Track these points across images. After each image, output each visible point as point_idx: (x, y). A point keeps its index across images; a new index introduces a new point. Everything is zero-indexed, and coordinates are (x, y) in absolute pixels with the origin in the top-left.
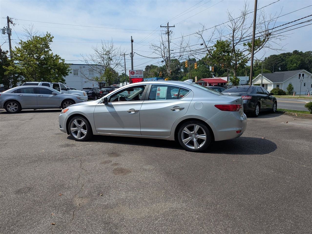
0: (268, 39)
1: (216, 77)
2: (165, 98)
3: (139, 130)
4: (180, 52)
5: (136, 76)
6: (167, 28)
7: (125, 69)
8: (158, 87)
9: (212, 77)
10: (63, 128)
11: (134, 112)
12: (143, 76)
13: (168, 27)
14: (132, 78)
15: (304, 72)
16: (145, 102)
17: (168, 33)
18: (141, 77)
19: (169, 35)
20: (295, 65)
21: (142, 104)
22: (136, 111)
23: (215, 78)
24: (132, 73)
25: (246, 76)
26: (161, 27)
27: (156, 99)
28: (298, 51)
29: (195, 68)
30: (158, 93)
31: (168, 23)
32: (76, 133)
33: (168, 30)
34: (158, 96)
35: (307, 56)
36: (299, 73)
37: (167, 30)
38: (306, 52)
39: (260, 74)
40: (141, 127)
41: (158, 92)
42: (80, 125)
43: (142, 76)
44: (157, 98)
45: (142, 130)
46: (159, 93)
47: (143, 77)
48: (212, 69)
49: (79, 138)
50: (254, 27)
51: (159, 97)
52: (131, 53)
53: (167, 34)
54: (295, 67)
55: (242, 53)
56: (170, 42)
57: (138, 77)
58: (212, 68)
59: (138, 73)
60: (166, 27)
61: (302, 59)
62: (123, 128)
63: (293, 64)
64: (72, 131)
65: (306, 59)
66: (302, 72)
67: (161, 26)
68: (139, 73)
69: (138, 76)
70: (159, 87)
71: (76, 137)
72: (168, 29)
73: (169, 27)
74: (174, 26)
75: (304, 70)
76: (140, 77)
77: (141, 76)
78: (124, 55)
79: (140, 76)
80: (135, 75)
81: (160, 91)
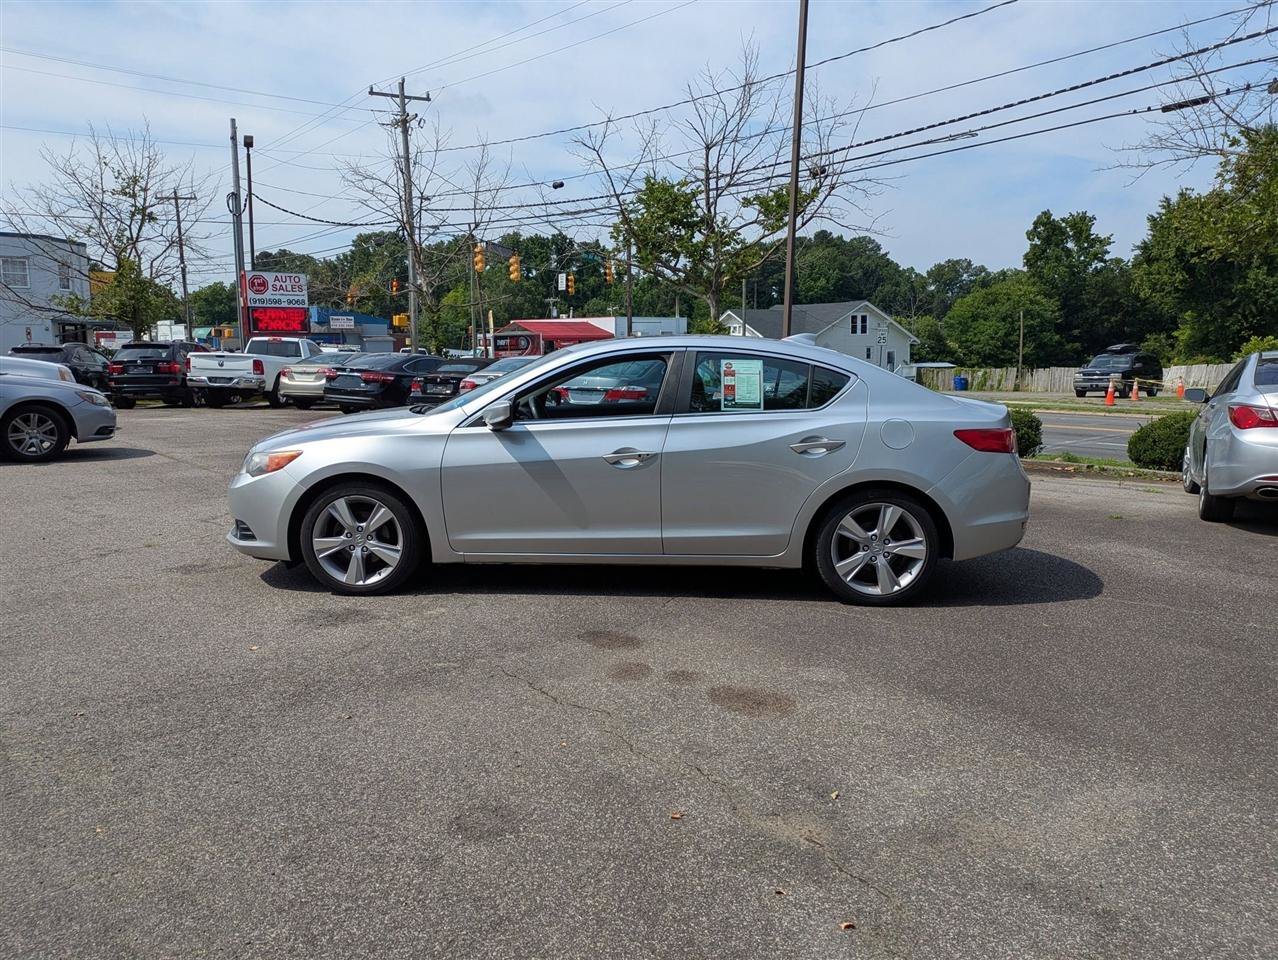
0: (832, 187)
1: (569, 317)
2: (759, 404)
3: (655, 534)
4: (475, 209)
5: (272, 297)
6: (398, 100)
7: (182, 262)
8: (724, 362)
9: (549, 318)
10: (262, 539)
11: (635, 462)
12: (306, 299)
13: (403, 98)
14: (255, 309)
15: (868, 311)
16: (676, 421)
17: (404, 123)
18: (296, 306)
19: (405, 132)
20: (822, 282)
21: (667, 427)
22: (646, 459)
23: (564, 319)
24: (253, 284)
25: (677, 316)
26: (372, 93)
27: (723, 409)
28: (831, 233)
29: (512, 276)
30: (727, 387)
31: (403, 80)
32: (341, 559)
33: (404, 111)
34: (729, 398)
35: (858, 255)
36: (851, 313)
37: (397, 109)
38: (855, 239)
39: (729, 312)
40: (661, 522)
41: (726, 381)
42: (364, 524)
43: (303, 301)
44: (726, 406)
45: (669, 534)
46: (734, 386)
47: (306, 306)
48: (567, 286)
49: (361, 583)
50: (794, 141)
51: (734, 400)
52: (233, 193)
53: (399, 130)
54: (823, 289)
55: (739, 234)
56: (411, 161)
57: (283, 305)
58: (567, 280)
59: (281, 288)
60: (393, 96)
61: (842, 264)
62: (584, 527)
63: (815, 281)
64: (321, 551)
65: (856, 264)
66: (858, 308)
67: (372, 89)
68: (289, 288)
69: (284, 299)
70: (728, 361)
71: (342, 578)
72: (403, 106)
73: (407, 100)
74: (425, 96)
75: (867, 303)
76: (291, 305)
77: (296, 298)
78: (176, 198)
79: (291, 298)
80: (268, 295)
81: (733, 375)
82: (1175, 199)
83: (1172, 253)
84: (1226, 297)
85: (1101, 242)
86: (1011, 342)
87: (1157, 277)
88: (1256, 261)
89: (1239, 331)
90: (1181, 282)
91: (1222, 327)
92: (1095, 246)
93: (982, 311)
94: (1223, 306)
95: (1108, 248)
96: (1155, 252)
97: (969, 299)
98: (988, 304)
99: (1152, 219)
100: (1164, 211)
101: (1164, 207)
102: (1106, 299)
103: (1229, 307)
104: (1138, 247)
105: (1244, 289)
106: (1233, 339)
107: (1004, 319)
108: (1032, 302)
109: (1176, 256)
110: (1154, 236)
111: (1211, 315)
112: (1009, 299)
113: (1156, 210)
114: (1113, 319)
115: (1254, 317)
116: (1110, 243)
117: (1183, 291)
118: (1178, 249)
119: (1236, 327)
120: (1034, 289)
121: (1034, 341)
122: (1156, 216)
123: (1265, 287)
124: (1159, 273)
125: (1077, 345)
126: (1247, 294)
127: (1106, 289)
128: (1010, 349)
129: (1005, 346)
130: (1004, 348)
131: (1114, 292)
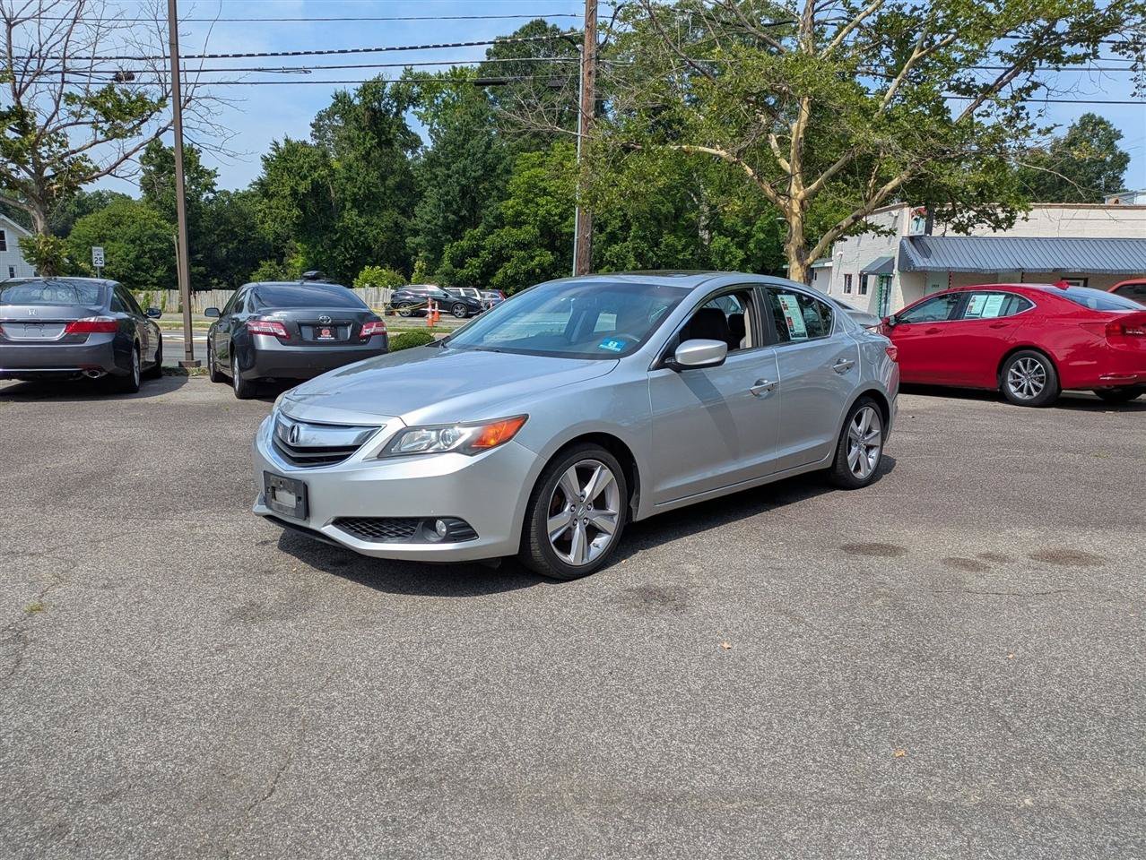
2: (805, 333)
11: (767, 392)
15: (5, 226)
16: (777, 351)
21: (775, 357)
22: (773, 388)
30: (788, 318)
41: (786, 313)
44: (792, 336)
45: (781, 454)
46: (791, 318)
49: (585, 561)
51: (794, 330)
64: (554, 533)
81: (787, 309)
82: (282, 145)
83: (287, 191)
84: (331, 232)
85: (209, 174)
86: (144, 264)
87: (277, 211)
88: (348, 205)
89: (344, 261)
90: (297, 217)
91: (331, 257)
92: (203, 177)
93: (108, 232)
94: (331, 239)
95: (215, 180)
96: (272, 189)
97: (90, 219)
98: (114, 226)
99: (265, 159)
100: (274, 153)
101: (274, 150)
102: (222, 227)
103: (335, 240)
104: (255, 183)
105: (343, 226)
106: (340, 267)
107: (133, 242)
108: (157, 226)
109: (291, 195)
110: (269, 174)
111: (322, 247)
112: (133, 222)
113: (268, 151)
114: (230, 246)
115: (353, 250)
116: (216, 176)
117: (298, 225)
118: (292, 188)
119: (340, 258)
120: (157, 214)
121: (165, 263)
122: (268, 157)
123: (357, 226)
124: (278, 208)
125: (202, 269)
126: (346, 230)
127: (219, 218)
128: (143, 271)
129: (137, 268)
130: (137, 270)
131: (228, 221)
